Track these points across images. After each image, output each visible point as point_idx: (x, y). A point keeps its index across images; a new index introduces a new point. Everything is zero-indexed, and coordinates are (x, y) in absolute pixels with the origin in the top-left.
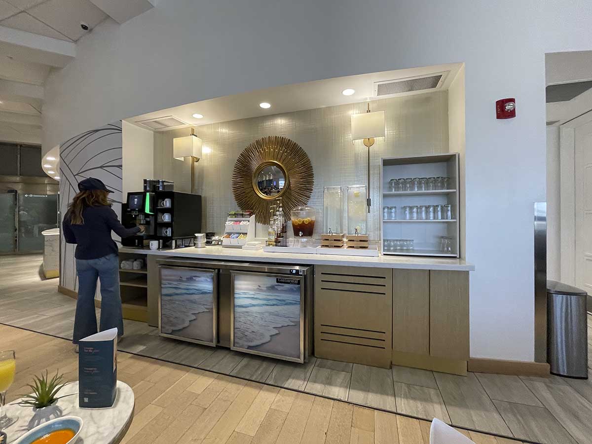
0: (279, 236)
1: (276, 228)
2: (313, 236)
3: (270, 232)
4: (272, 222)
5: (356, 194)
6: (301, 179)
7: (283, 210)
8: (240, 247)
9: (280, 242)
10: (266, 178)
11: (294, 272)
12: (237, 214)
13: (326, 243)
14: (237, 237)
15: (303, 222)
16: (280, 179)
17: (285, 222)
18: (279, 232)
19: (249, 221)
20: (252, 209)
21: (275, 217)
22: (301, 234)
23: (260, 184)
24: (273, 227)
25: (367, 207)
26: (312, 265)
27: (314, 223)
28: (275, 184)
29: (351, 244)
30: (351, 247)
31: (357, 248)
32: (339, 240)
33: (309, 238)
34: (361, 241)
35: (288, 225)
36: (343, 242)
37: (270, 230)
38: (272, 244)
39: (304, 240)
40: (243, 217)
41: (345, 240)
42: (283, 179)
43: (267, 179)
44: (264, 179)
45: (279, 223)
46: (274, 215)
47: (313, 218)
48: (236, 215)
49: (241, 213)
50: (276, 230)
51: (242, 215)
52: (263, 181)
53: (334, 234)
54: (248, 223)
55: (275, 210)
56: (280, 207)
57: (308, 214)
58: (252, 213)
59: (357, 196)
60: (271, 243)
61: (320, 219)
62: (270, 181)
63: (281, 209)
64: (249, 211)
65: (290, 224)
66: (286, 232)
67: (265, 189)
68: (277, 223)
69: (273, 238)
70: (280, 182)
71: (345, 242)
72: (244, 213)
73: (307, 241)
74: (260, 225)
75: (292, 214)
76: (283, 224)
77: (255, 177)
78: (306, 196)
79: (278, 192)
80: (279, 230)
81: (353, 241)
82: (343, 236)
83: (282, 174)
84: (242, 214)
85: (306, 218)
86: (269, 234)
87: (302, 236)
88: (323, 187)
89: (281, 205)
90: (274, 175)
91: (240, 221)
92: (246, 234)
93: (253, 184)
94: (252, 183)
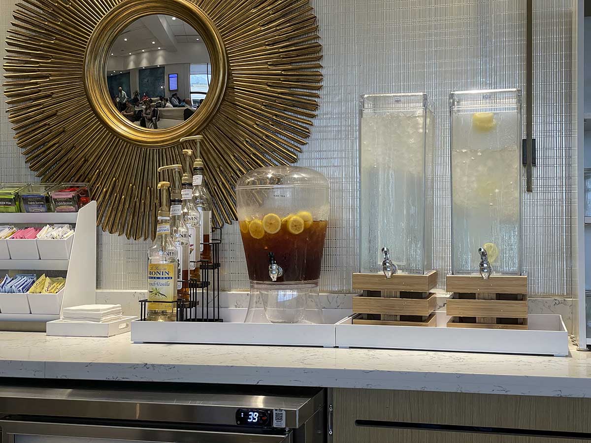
0: (190, 280)
1: (179, 249)
2: (320, 280)
3: (157, 266)
4: (164, 229)
5: (482, 121)
6: (274, 64)
7: (205, 184)
8: (37, 327)
9: (194, 304)
10: (138, 62)
11: (254, 417)
12: (26, 200)
13: (371, 306)
14: (26, 288)
15: (284, 226)
16: (193, 67)
17: (214, 229)
18: (192, 266)
19: (73, 226)
20: (84, 178)
21: (178, 210)
22: (275, 271)
23: (115, 82)
24: (170, 248)
25: (524, 170)
26: (319, 389)
27: (324, 229)
28: (173, 86)
29: (466, 308)
30: (462, 320)
31: (488, 323)
32: (419, 296)
33: (307, 286)
34: (500, 297)
35: (226, 239)
36: (434, 304)
37: (158, 258)
38: (164, 313)
39: (288, 294)
40: (49, 210)
41: (441, 293)
42: (203, 67)
43: (144, 64)
44: (131, 66)
45: (192, 232)
46: (174, 201)
47: (322, 213)
48: (20, 202)
49: (43, 193)
50: (180, 257)
51: (47, 203)
52: (127, 74)
53: (399, 273)
54: (71, 233)
55: (178, 183)
56: (194, 171)
57: (304, 198)
58: (85, 192)
59: (483, 128)
60: (160, 308)
61: (347, 216)
62: (155, 73)
63: (198, 180)
64: (72, 189)
65: (232, 235)
66: (217, 266)
67: (135, 102)
68: (182, 230)
69: (169, 289)
70: (193, 78)
71: (440, 303)
72: (54, 195)
73: (298, 300)
74: (115, 241)
75: (239, 198)
76: (206, 238)
77: (95, 55)
78: (294, 131)
79: (188, 114)
80: (193, 257)
81: (472, 296)
82: (433, 280)
83: (200, 48)
84: (47, 200)
85: (295, 211)
86: (154, 273)
87: (279, 279)
88: (356, 96)
89: (198, 163)
90: (170, 50)
91: (39, 227)
92: (63, 274)
93: (89, 83)
94: (83, 79)
